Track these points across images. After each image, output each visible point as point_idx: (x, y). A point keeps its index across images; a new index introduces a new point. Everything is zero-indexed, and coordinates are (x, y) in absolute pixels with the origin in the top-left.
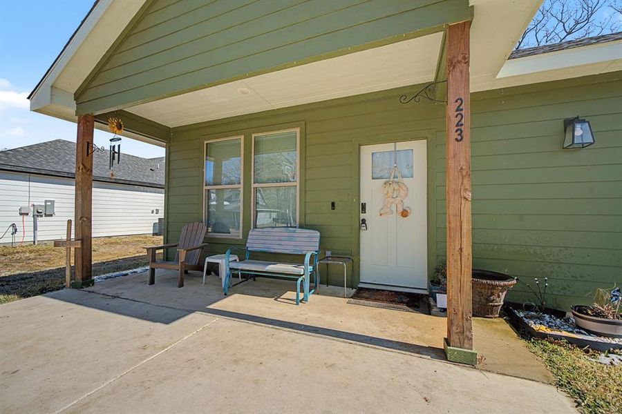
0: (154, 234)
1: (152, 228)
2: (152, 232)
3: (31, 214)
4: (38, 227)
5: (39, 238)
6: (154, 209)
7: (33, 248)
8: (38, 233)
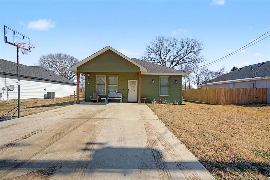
0: (45, 98)
1: (44, 96)
2: (44, 97)
3: (6, 90)
4: (9, 95)
5: (9, 99)
6: (45, 89)
7: (7, 102)
8: (9, 97)
